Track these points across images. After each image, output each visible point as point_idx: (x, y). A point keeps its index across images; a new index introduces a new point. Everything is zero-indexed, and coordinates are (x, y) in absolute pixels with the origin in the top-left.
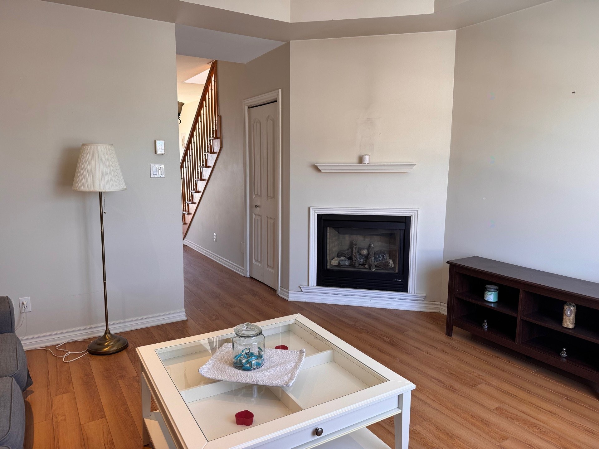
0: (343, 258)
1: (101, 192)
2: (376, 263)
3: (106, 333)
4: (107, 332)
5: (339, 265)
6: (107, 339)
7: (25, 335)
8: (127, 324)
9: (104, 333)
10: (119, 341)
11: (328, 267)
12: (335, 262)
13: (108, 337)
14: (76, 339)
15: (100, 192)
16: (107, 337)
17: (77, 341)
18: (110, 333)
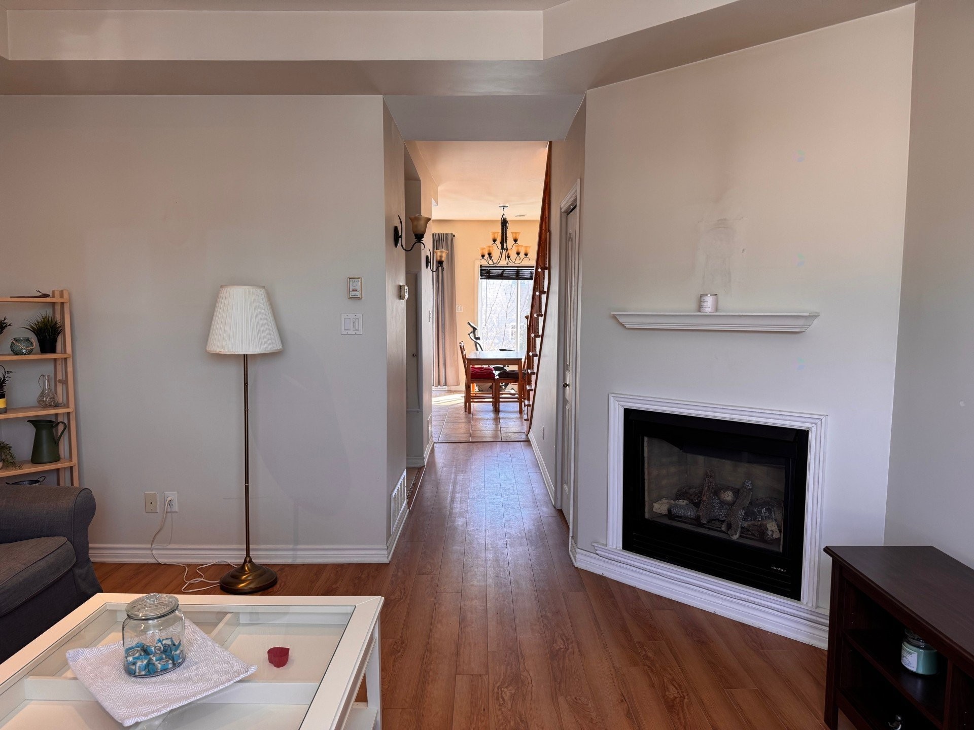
0: (683, 502)
1: (247, 355)
2: (746, 524)
3: (245, 561)
4: (248, 559)
5: (670, 515)
6: (246, 571)
7: (170, 543)
8: (299, 553)
9: (243, 561)
10: (261, 575)
11: (647, 516)
12: (660, 507)
13: (248, 568)
14: (229, 561)
15: (244, 355)
16: (246, 568)
17: (229, 565)
18: (251, 561)
